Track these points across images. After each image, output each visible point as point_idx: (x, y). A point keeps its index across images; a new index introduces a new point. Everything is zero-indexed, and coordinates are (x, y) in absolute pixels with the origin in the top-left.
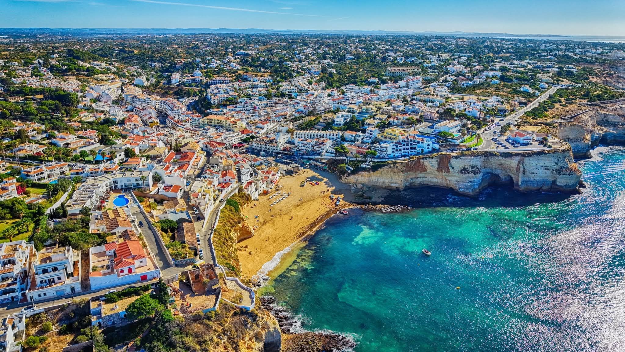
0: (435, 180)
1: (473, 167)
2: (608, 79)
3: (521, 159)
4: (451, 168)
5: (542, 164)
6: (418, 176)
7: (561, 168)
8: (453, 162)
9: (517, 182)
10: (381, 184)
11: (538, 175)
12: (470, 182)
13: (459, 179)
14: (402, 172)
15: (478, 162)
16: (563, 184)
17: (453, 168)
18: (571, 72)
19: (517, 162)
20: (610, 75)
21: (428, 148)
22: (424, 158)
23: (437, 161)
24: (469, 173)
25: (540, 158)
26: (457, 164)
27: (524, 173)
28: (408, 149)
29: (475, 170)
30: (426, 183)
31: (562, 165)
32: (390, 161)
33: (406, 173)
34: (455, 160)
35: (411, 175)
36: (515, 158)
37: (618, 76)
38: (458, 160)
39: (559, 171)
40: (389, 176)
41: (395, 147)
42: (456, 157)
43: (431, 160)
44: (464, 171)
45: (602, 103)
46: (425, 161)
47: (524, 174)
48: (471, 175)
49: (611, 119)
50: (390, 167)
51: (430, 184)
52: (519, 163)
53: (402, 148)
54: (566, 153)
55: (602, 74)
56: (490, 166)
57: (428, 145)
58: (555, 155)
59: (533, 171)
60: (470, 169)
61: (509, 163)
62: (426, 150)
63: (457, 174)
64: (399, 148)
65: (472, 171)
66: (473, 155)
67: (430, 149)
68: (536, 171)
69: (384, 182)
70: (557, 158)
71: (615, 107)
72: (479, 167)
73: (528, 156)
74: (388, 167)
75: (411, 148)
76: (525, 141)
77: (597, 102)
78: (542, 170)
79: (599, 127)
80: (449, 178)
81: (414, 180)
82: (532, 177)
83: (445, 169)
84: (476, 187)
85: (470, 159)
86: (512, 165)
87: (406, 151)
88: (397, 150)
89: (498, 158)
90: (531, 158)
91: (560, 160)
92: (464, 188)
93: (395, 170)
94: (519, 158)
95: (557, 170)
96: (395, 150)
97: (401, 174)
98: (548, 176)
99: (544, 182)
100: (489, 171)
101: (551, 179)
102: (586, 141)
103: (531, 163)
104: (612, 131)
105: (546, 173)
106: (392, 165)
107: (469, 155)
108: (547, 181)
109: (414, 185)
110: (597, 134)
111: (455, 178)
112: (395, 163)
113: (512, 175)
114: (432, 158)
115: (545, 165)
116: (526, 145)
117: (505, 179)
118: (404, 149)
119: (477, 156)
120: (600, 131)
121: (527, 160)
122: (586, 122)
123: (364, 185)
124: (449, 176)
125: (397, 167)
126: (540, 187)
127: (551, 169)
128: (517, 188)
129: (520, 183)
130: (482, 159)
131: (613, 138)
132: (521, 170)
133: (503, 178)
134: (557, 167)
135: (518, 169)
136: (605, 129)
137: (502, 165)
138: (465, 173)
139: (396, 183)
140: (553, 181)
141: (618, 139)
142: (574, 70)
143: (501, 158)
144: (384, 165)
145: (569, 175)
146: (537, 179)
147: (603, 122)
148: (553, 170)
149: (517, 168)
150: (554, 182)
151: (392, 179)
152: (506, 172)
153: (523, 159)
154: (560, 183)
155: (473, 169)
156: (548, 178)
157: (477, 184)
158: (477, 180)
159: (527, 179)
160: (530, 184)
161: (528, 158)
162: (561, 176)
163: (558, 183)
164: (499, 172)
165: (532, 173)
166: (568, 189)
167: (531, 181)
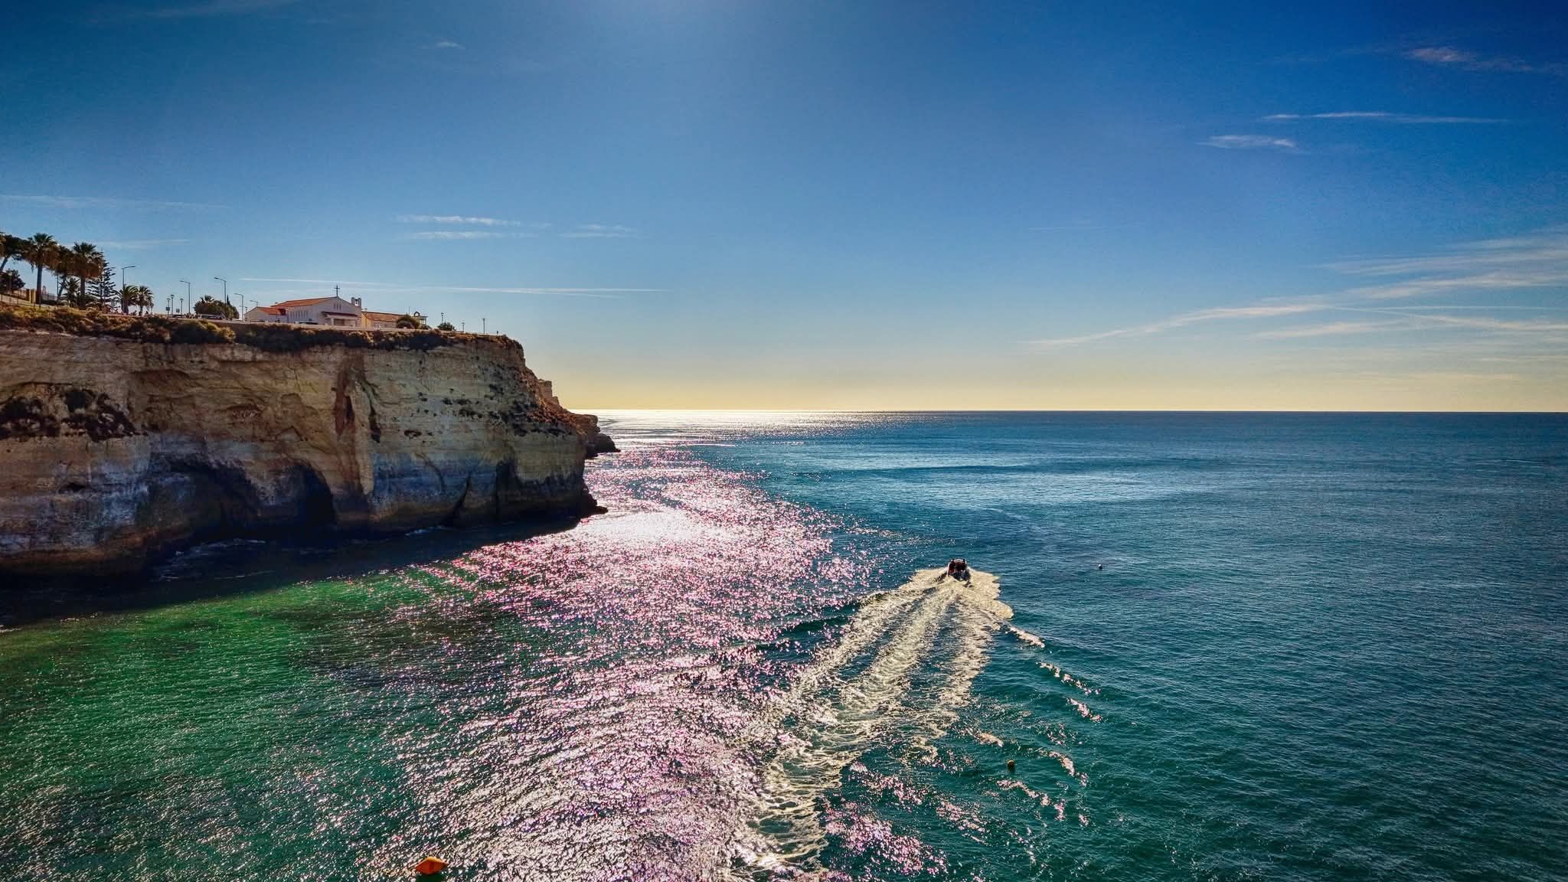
1: (74, 397)
3: (348, 364)
5: (444, 391)
7: (518, 409)
9: (352, 479)
11: (435, 439)
12: (75, 487)
15: (104, 369)
16: (540, 477)
19: (332, 380)
24: (53, 432)
25: (428, 364)
27: (376, 432)
29: (94, 418)
31: (519, 398)
36: (316, 355)
39: (516, 417)
47: (376, 438)
48: (69, 440)
52: (343, 383)
56: (187, 416)
59: (414, 423)
60: (58, 410)
61: (290, 387)
65: (75, 419)
68: (426, 422)
72: (119, 400)
73: (378, 348)
78: (448, 419)
82: (414, 453)
84: (122, 515)
85: (45, 343)
86: (309, 397)
89: (226, 355)
90: (394, 361)
92: (30, 530)
95: (506, 412)
98: (476, 443)
99: (469, 473)
101: (491, 458)
103: (397, 385)
105: (468, 430)
108: (477, 469)
113: (319, 462)
115: (457, 396)
117: (279, 493)
121: (377, 364)
126: (453, 501)
128: (353, 517)
129: (368, 485)
130: (132, 356)
132: (361, 413)
133: (272, 488)
134: (501, 404)
135: (344, 413)
137: (252, 403)
138: (25, 434)
140: (499, 467)
146: (437, 459)
148: (492, 416)
149: (336, 410)
150: (506, 472)
152: (281, 447)
153: (360, 359)
154: (527, 470)
155: (80, 411)
156: (478, 455)
157: (126, 503)
158: (123, 478)
159: (393, 462)
160: (413, 485)
161: (381, 358)
162: (527, 439)
163: (522, 475)
164: (238, 453)
165: (407, 433)
166: (560, 498)
167: (416, 473)
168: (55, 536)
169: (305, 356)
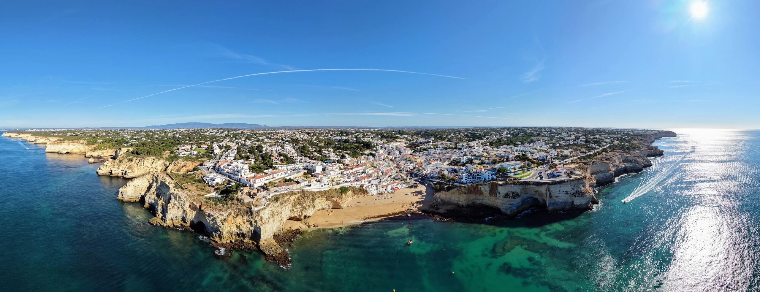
0: (489, 202)
1: (513, 193)
2: (641, 142)
3: (548, 187)
4: (498, 194)
5: (564, 190)
6: (477, 198)
7: (576, 192)
8: (499, 188)
9: (548, 203)
10: (453, 201)
11: (561, 197)
12: (511, 204)
13: (503, 202)
14: (465, 193)
15: (517, 189)
16: (578, 204)
17: (499, 193)
18: (625, 139)
19: (545, 189)
20: (641, 140)
21: (489, 178)
22: (481, 185)
23: (489, 187)
24: (509, 198)
25: (561, 186)
26: (502, 191)
28: (475, 178)
29: (515, 195)
30: (484, 203)
31: (577, 190)
32: (458, 185)
33: (468, 195)
34: (500, 187)
35: (472, 197)
36: (543, 186)
37: (645, 140)
38: (502, 187)
39: (575, 194)
40: (457, 196)
41: (467, 176)
42: (501, 185)
43: (484, 186)
44: (507, 196)
45: (629, 151)
46: (481, 186)
47: (551, 198)
48: (512, 199)
49: (630, 159)
50: (458, 190)
51: (487, 204)
52: (547, 190)
53: (471, 177)
54: (580, 181)
55: (639, 140)
56: (530, 192)
57: (489, 176)
58: (572, 183)
59: (557, 195)
60: (511, 195)
61: (540, 190)
62: (487, 179)
63: (502, 198)
64: (470, 177)
65: (512, 196)
66: (514, 184)
67: (490, 179)
68: (560, 195)
69: (454, 200)
70: (573, 185)
71: (634, 152)
72: (519, 193)
74: (456, 189)
75: (478, 178)
76: (557, 174)
77: (627, 151)
78: (564, 194)
79: (623, 163)
80: (497, 201)
81: (475, 201)
82: (557, 200)
83: (494, 194)
84: (515, 208)
85: (511, 187)
86: (543, 192)
87: (474, 179)
88: (468, 178)
89: (532, 186)
90: (555, 186)
91: (575, 186)
92: (505, 209)
93: (461, 192)
94: (546, 186)
95: (573, 194)
96: (467, 178)
97: (464, 195)
98: (567, 198)
99: (566, 203)
100: (531, 196)
101: (570, 200)
102: (610, 172)
103: (555, 189)
104: (629, 165)
105: (566, 196)
106: (459, 188)
107: (511, 184)
108: (568, 202)
109: (476, 205)
110: (621, 167)
111: (501, 201)
112: (460, 187)
113: (544, 199)
114: (486, 185)
115: (565, 191)
116: (558, 176)
118: (473, 178)
119: (517, 184)
120: (622, 166)
121: (552, 188)
122: (615, 160)
123: (442, 200)
124: (496, 199)
125: (462, 190)
126: (563, 207)
127: (569, 193)
128: (547, 208)
130: (520, 187)
131: (630, 169)
132: (549, 195)
133: (542, 201)
134: (574, 191)
136: (626, 164)
137: (537, 191)
138: (507, 198)
139: (462, 202)
140: (571, 202)
141: (633, 169)
142: (627, 138)
143: (534, 186)
144: (454, 188)
145: (582, 197)
146: (561, 201)
147: (626, 161)
148: (571, 194)
149: (546, 194)
150: (573, 202)
151: (459, 198)
152: (540, 196)
153: (549, 187)
154: (576, 203)
155: (514, 195)
156: (568, 200)
157: (515, 207)
158: (515, 203)
159: (553, 201)
160: (556, 205)
161: (552, 186)
162: (577, 198)
163: (575, 203)
164: (537, 197)
165: (556, 197)
166: (583, 207)
167: (557, 203)
168: (507, 210)
169: (542, 186)
